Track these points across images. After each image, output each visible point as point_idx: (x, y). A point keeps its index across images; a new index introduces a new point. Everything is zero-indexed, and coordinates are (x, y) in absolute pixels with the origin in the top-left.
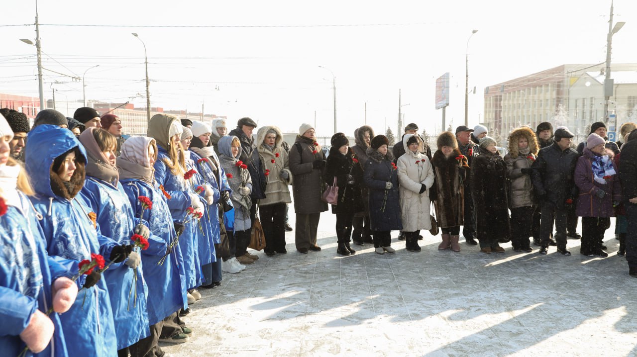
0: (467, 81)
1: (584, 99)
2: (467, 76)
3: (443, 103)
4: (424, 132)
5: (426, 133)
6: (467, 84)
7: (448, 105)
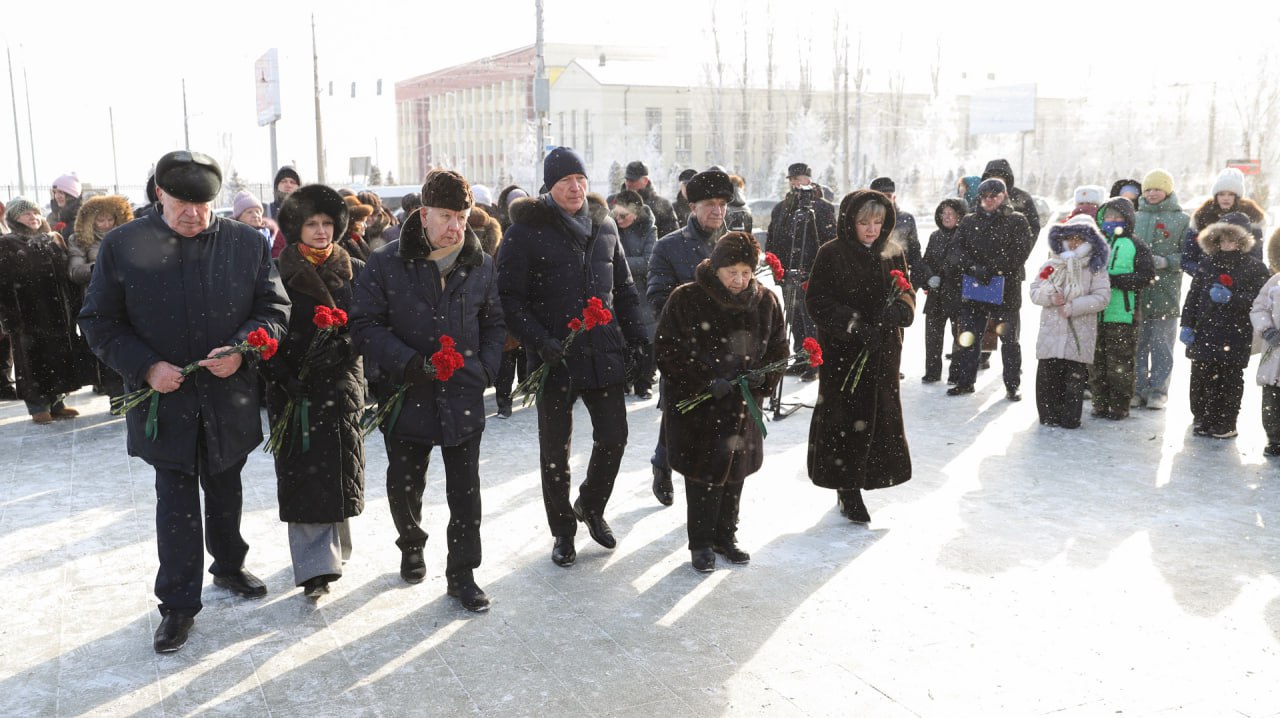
0: (315, 67)
1: (574, 113)
2: (315, 58)
3: (269, 115)
4: (235, 175)
5: (238, 177)
6: (316, 77)
7: (278, 117)
